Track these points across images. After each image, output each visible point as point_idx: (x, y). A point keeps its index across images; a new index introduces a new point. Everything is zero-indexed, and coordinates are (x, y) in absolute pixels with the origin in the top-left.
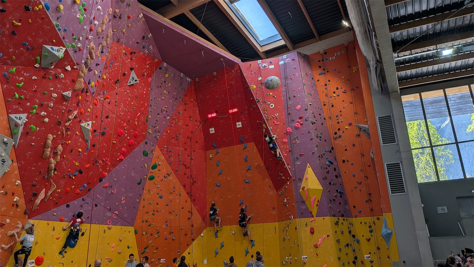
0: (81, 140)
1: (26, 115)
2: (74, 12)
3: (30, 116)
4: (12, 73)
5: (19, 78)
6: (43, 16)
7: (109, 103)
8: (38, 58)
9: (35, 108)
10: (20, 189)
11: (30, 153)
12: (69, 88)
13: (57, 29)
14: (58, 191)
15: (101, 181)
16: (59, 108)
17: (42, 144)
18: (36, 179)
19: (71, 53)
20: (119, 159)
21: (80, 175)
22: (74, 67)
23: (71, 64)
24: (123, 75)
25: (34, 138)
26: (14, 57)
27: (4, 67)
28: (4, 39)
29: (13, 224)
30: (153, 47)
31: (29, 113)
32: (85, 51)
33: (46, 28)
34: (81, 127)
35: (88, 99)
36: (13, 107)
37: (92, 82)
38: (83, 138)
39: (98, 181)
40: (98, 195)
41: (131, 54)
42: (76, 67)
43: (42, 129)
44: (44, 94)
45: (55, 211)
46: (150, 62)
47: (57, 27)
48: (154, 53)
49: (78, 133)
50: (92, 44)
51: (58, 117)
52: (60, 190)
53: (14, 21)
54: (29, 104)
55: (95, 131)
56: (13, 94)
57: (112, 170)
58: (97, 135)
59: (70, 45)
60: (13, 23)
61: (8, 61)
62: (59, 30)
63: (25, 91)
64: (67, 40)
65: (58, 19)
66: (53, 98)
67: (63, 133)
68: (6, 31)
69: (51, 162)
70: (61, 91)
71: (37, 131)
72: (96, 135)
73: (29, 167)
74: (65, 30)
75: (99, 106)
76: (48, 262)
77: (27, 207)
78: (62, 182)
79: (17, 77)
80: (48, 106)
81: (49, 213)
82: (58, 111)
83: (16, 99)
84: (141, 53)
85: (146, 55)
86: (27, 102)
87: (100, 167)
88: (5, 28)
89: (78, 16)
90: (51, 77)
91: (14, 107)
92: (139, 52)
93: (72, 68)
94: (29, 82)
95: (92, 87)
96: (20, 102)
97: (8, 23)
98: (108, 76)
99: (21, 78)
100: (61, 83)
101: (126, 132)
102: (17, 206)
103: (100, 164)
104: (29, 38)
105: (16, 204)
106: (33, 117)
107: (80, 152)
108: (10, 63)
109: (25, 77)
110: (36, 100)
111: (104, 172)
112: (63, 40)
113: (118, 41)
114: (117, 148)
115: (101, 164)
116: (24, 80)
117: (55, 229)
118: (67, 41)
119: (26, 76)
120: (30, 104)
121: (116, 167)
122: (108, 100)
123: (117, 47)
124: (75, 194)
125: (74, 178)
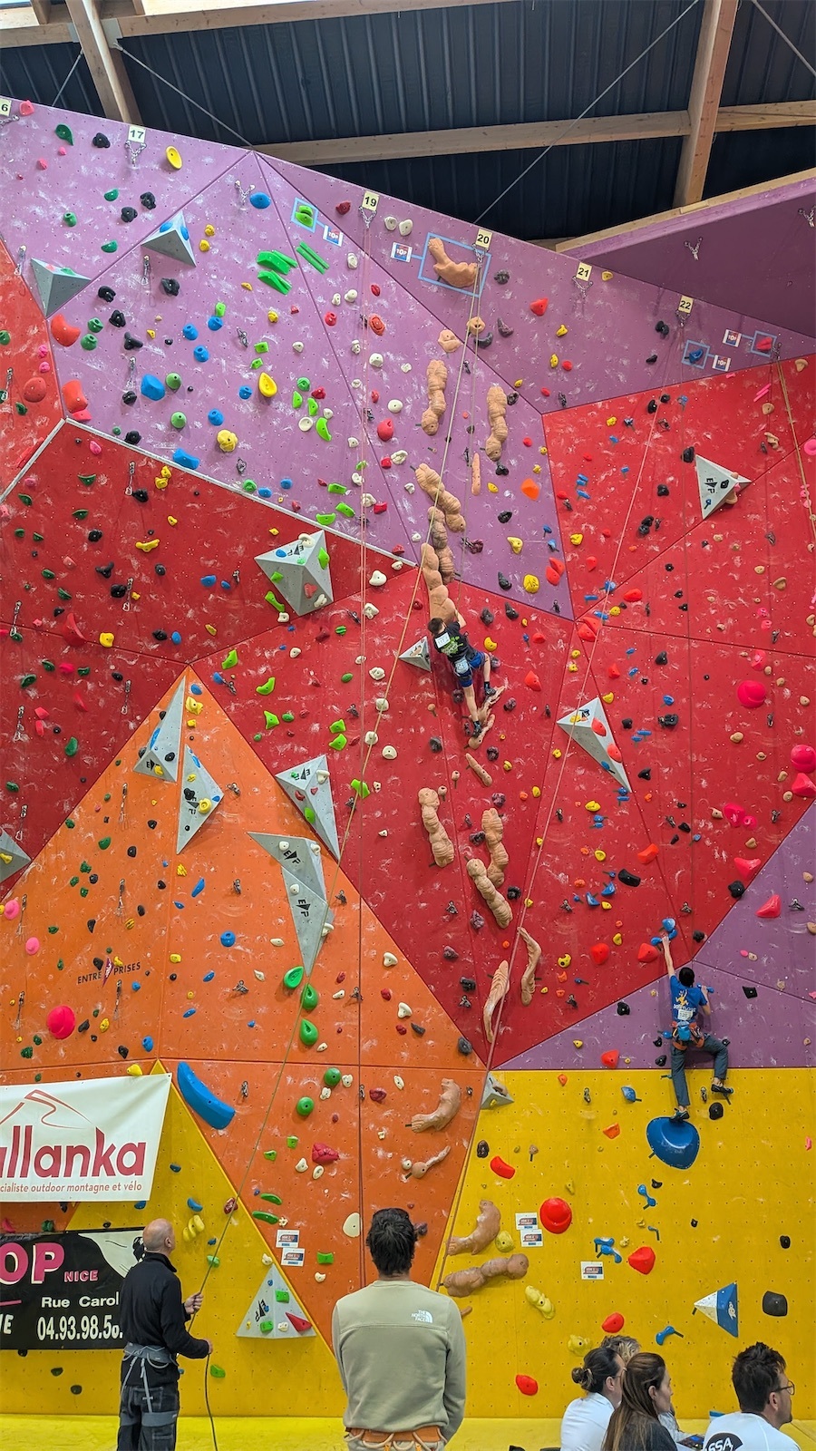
0: (582, 772)
1: (322, 759)
2: (284, 424)
3: (337, 756)
4: (234, 668)
5: (257, 672)
6: (194, 489)
7: (648, 612)
8: (270, 596)
9: (338, 732)
10: (410, 976)
11: (388, 862)
12: (414, 633)
13: (255, 498)
14: (563, 963)
15: (738, 895)
16: (412, 704)
17: (414, 824)
18: (447, 937)
19: (351, 535)
20: (790, 793)
21: (630, 891)
22: (393, 566)
23: (378, 562)
24: (659, 495)
25: (378, 814)
26: (208, 626)
27: (207, 660)
28: (153, 597)
29: (427, 1091)
30: (738, 329)
31: (330, 751)
32: (407, 505)
33: (227, 512)
34: (564, 733)
35: (538, 634)
36: (276, 751)
37: (522, 580)
38: (589, 763)
39: (728, 897)
40: (743, 952)
41: (651, 409)
42: (399, 563)
43: (389, 781)
44: (346, 682)
45: (579, 1033)
46: (768, 386)
47: (252, 491)
48: (764, 347)
49: (557, 753)
50: (424, 471)
51: (422, 729)
52: (568, 958)
53: (139, 544)
54: (316, 727)
55: (627, 726)
56: (260, 717)
57: (775, 842)
58: (644, 734)
59: (333, 514)
60: (140, 550)
61: (206, 643)
62: (265, 495)
63: (288, 699)
64: (313, 508)
65: (240, 473)
66: (378, 684)
67: (475, 772)
68: (141, 575)
69: (474, 873)
70: (396, 653)
71: (377, 791)
72: (642, 737)
73: (407, 906)
74: (286, 486)
75: (606, 640)
76: (591, 1221)
77: (464, 1030)
78: (563, 926)
79: (251, 672)
80: (374, 710)
81: (557, 1040)
82: (413, 712)
83: (274, 727)
84: (702, 383)
85: (728, 376)
86: (310, 724)
87: (708, 843)
88: (134, 571)
89: (304, 427)
90: (343, 627)
91: (281, 749)
92: (689, 384)
93: (391, 573)
94: (287, 671)
95: (532, 592)
96: (288, 731)
97: (129, 556)
98: (592, 528)
99: (263, 669)
100: (380, 631)
101: (780, 681)
102: (419, 1032)
103: (706, 832)
104: (206, 562)
105: (412, 1025)
106: (347, 758)
107: (594, 813)
108: (212, 645)
109: (270, 662)
110: (332, 708)
111: (738, 860)
112: (297, 516)
113: (563, 404)
114: (761, 754)
115: (710, 831)
116: (273, 670)
117: (593, 1097)
118: (310, 509)
119: (271, 657)
120: (320, 726)
121: (796, 827)
122: (639, 603)
123: (573, 423)
124: (641, 961)
125: (606, 905)
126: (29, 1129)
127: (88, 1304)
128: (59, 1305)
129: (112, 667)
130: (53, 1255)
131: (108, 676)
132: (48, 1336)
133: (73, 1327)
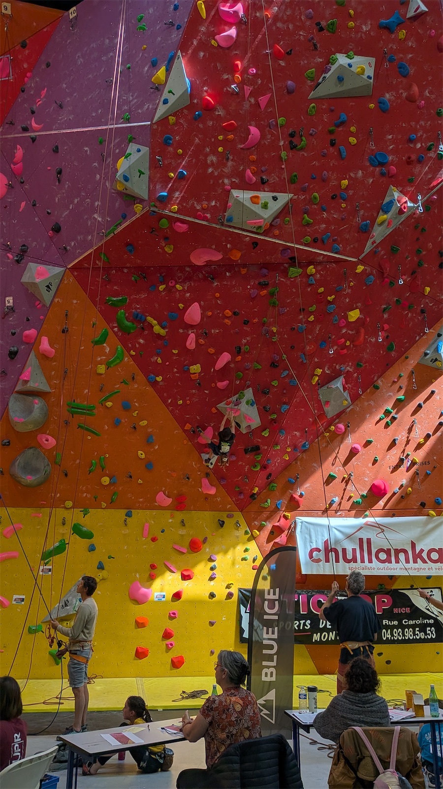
126: (369, 541)
127: (407, 623)
128: (392, 624)
129: (422, 306)
130: (386, 600)
131: (419, 310)
132: (387, 638)
133: (400, 634)
